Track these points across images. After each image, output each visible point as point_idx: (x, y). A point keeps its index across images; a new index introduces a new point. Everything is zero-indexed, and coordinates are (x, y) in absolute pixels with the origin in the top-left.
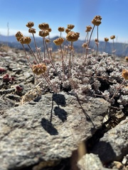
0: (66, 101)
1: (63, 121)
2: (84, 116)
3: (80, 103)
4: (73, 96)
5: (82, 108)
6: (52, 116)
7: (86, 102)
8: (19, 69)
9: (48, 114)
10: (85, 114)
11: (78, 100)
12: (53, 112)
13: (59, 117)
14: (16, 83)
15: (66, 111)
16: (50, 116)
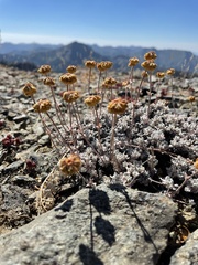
0: (111, 204)
1: (111, 245)
2: (141, 233)
3: (132, 207)
4: (120, 194)
5: (135, 215)
6: (92, 237)
7: (141, 203)
8: (24, 116)
9: (87, 234)
10: (142, 226)
11: (129, 200)
12: (94, 228)
13: (104, 238)
14: (23, 149)
15: (113, 223)
16: (89, 237)
